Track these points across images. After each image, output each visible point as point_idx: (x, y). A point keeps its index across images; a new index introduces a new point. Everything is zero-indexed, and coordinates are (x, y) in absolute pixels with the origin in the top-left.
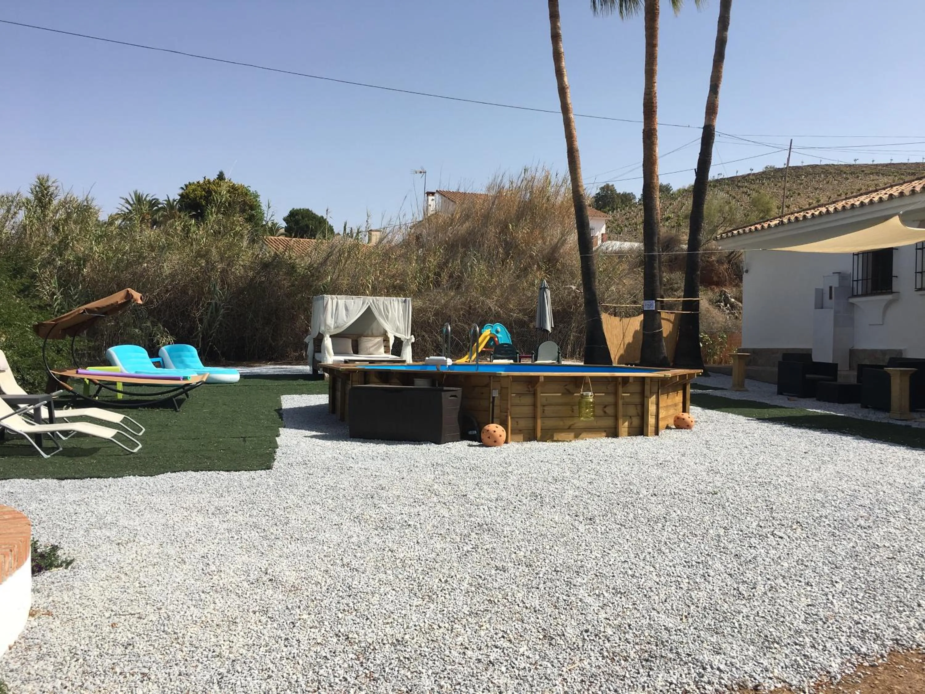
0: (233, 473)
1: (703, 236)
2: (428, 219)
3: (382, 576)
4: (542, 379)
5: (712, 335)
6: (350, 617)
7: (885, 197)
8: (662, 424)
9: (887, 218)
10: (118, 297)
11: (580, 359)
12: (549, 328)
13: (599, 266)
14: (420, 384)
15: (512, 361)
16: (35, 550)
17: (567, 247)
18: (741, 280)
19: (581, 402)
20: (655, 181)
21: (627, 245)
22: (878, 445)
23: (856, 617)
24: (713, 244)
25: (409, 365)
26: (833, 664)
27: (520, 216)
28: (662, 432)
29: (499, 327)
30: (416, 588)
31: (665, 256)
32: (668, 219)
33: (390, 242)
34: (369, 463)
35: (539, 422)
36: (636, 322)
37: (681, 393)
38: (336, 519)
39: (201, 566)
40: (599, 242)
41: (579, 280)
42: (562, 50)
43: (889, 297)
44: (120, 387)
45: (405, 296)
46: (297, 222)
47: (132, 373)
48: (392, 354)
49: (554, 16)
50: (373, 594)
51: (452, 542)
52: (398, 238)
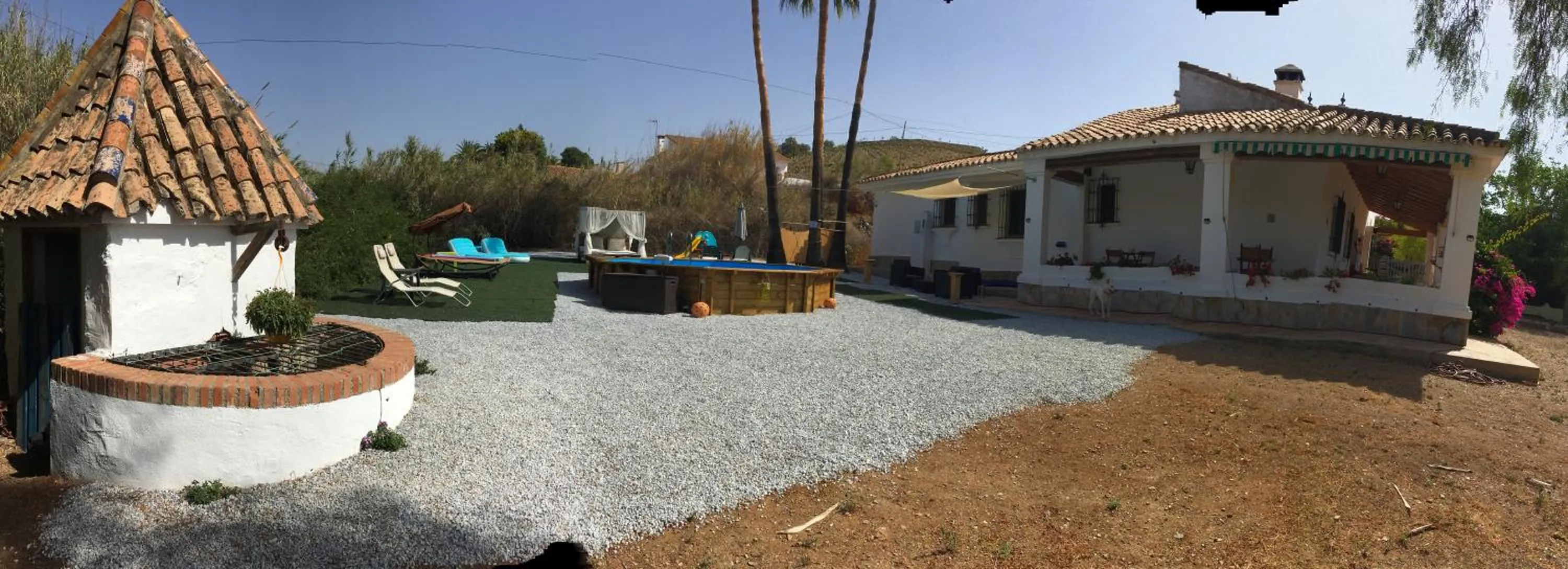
0: (528, 323)
1: (851, 180)
2: (658, 155)
3: (622, 402)
4: (735, 273)
5: (854, 246)
6: (601, 428)
7: (953, 166)
8: (816, 305)
9: (953, 179)
10: (458, 209)
11: (763, 258)
12: (743, 237)
13: (781, 195)
14: (651, 273)
15: (716, 259)
16: (415, 361)
17: (758, 181)
18: (873, 210)
19: (761, 290)
20: (821, 138)
21: (801, 181)
22: (941, 319)
23: (918, 423)
24: (857, 186)
25: (643, 259)
26: (903, 453)
27: (726, 156)
28: (815, 310)
29: (708, 234)
30: (645, 412)
31: (826, 191)
32: (830, 165)
33: (632, 170)
34: (614, 327)
35: (733, 302)
36: (804, 236)
37: (829, 284)
38: (594, 361)
39: (509, 384)
40: (783, 178)
41: (766, 204)
42: (760, 37)
43: (952, 229)
44: (455, 265)
45: (641, 210)
46: (569, 156)
47: (463, 256)
48: (631, 250)
49: (755, 11)
50: (616, 414)
51: (670, 381)
52: (637, 169)
